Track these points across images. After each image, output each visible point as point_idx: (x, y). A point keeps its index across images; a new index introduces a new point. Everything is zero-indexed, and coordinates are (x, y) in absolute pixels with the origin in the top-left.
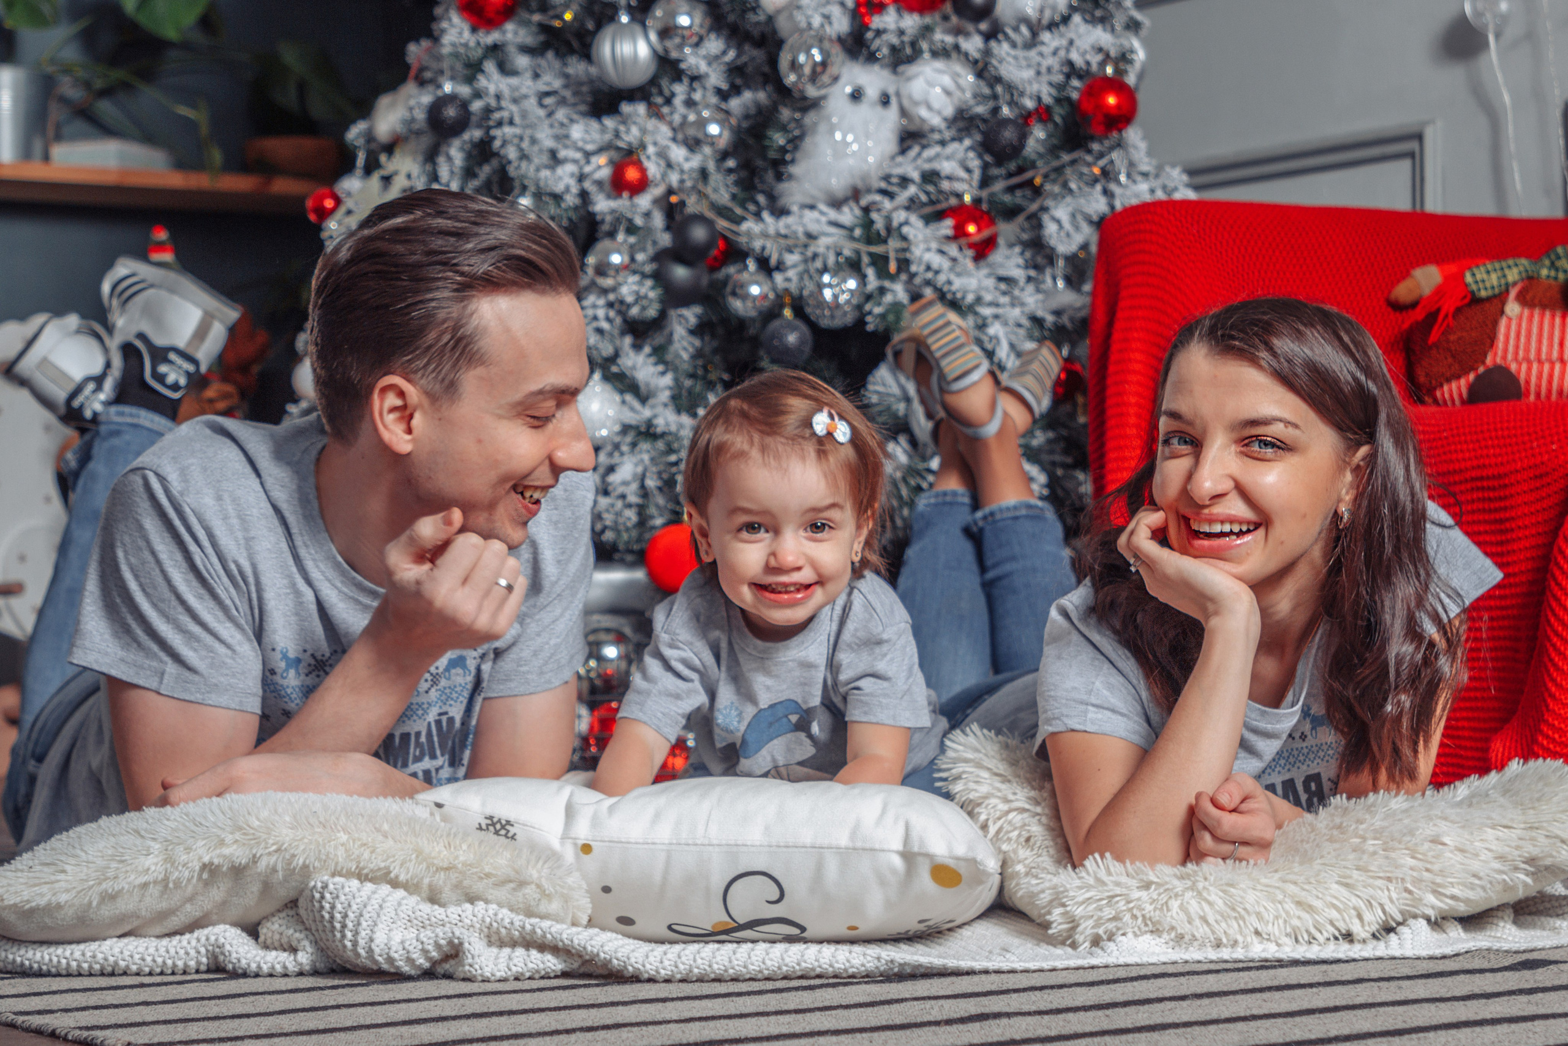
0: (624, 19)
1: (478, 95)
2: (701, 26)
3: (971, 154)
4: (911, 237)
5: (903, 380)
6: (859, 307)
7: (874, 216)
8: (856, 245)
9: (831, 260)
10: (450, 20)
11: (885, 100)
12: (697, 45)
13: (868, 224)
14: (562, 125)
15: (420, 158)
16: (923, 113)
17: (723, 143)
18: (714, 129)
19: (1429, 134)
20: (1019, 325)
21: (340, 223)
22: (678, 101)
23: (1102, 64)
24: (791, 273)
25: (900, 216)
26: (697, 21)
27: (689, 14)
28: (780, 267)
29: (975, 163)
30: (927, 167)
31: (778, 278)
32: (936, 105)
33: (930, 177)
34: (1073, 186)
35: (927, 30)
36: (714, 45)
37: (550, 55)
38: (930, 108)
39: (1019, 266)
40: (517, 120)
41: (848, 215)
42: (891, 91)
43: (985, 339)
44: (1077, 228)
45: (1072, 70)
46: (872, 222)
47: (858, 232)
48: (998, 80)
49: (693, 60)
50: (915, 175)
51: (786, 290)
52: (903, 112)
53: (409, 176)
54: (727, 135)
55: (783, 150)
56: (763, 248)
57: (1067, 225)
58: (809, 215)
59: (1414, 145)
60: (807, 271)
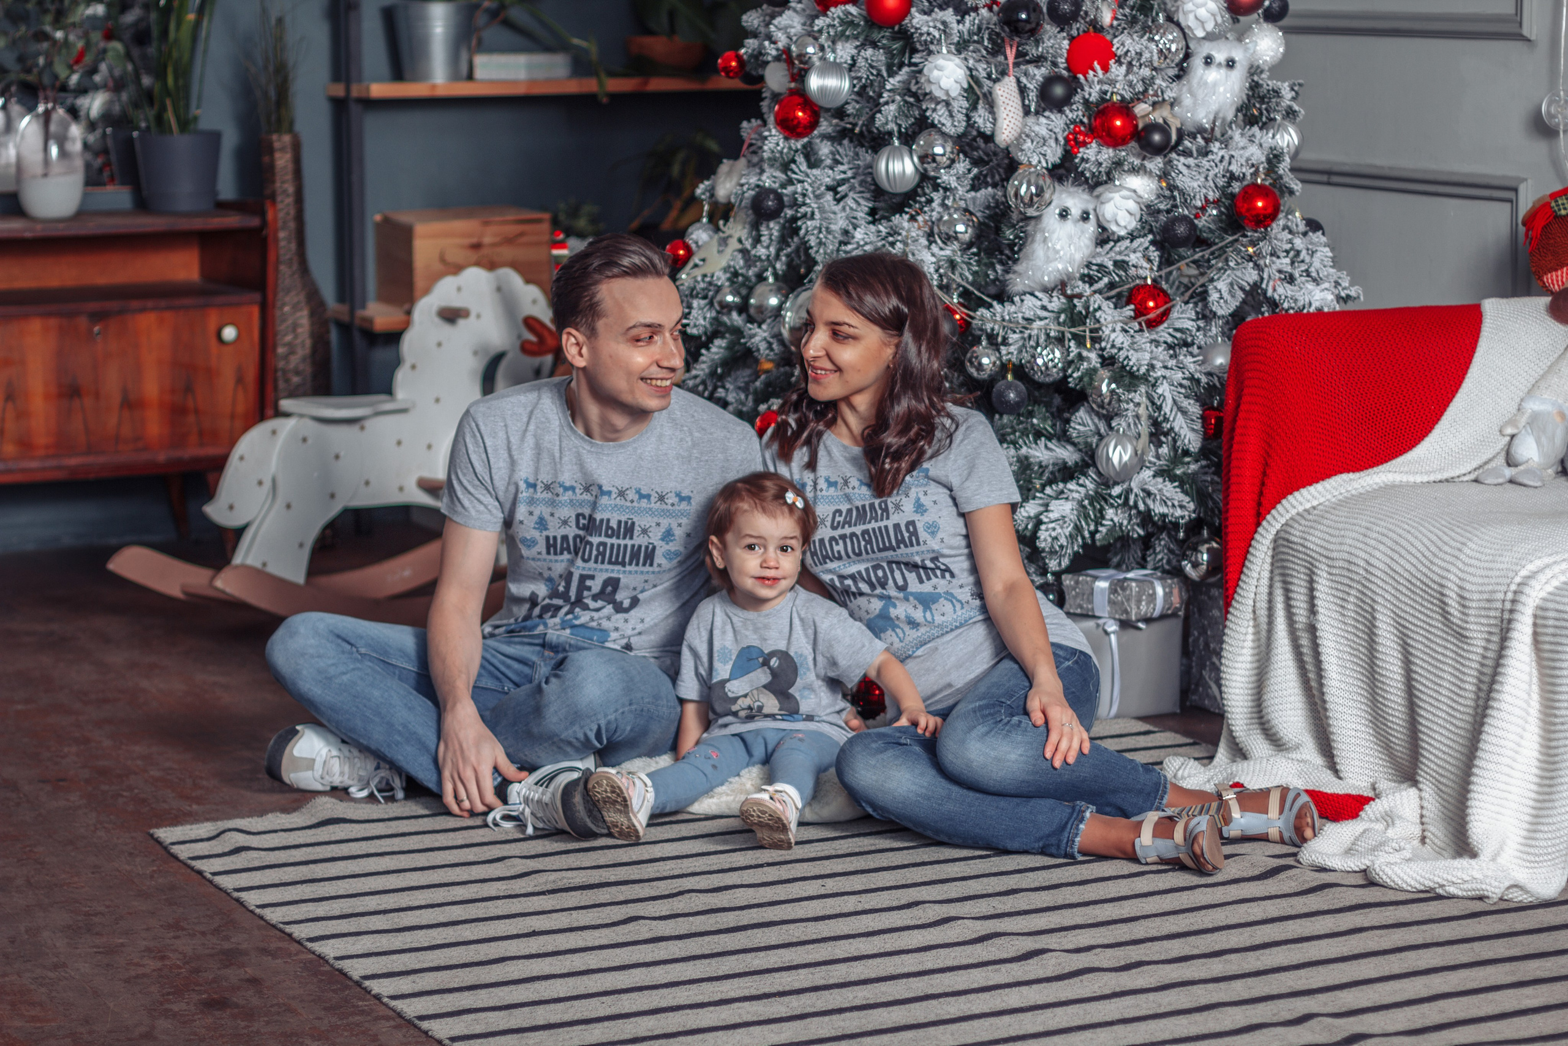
0: (896, 143)
1: (790, 182)
2: (952, 153)
3: (1152, 248)
4: (1102, 320)
5: (1096, 420)
6: (1064, 370)
7: (1076, 301)
8: (1062, 329)
9: (1043, 338)
10: (770, 130)
11: (1085, 217)
12: (949, 167)
13: (1070, 309)
14: (851, 209)
15: (747, 226)
16: (1114, 228)
17: (966, 237)
18: (960, 228)
19: (1522, 188)
20: (1181, 385)
21: (688, 274)
22: (935, 205)
23: (1256, 174)
24: (1012, 349)
25: (1097, 300)
26: (949, 149)
27: (944, 147)
28: (1005, 342)
29: (1155, 255)
30: (1119, 258)
31: (1004, 350)
32: (1123, 223)
33: (1121, 265)
34: (1232, 264)
35: (1118, 164)
36: (962, 166)
37: (846, 142)
38: (1118, 224)
39: (1189, 319)
40: (817, 216)
41: (1057, 303)
42: (1090, 208)
43: (1156, 396)
44: (1233, 296)
45: (1232, 177)
46: (1075, 306)
47: (1063, 317)
48: (1176, 188)
49: (946, 177)
50: (1110, 265)
51: (1010, 360)
52: (1100, 226)
53: (740, 241)
54: (970, 230)
55: (1012, 245)
56: (993, 329)
57: (1226, 295)
58: (1029, 301)
59: (1510, 195)
60: (1024, 346)
